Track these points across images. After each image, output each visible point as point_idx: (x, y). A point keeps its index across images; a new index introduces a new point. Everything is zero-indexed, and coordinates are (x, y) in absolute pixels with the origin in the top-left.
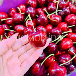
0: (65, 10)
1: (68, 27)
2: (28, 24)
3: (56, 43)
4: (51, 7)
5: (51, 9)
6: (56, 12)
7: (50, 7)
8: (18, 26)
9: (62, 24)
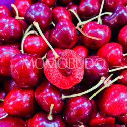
0: (120, 13)
1: (124, 55)
2: (30, 44)
3: (91, 98)
4: (87, 5)
5: (87, 8)
6: (99, 17)
7: (85, 3)
8: (3, 49)
9: (110, 48)
